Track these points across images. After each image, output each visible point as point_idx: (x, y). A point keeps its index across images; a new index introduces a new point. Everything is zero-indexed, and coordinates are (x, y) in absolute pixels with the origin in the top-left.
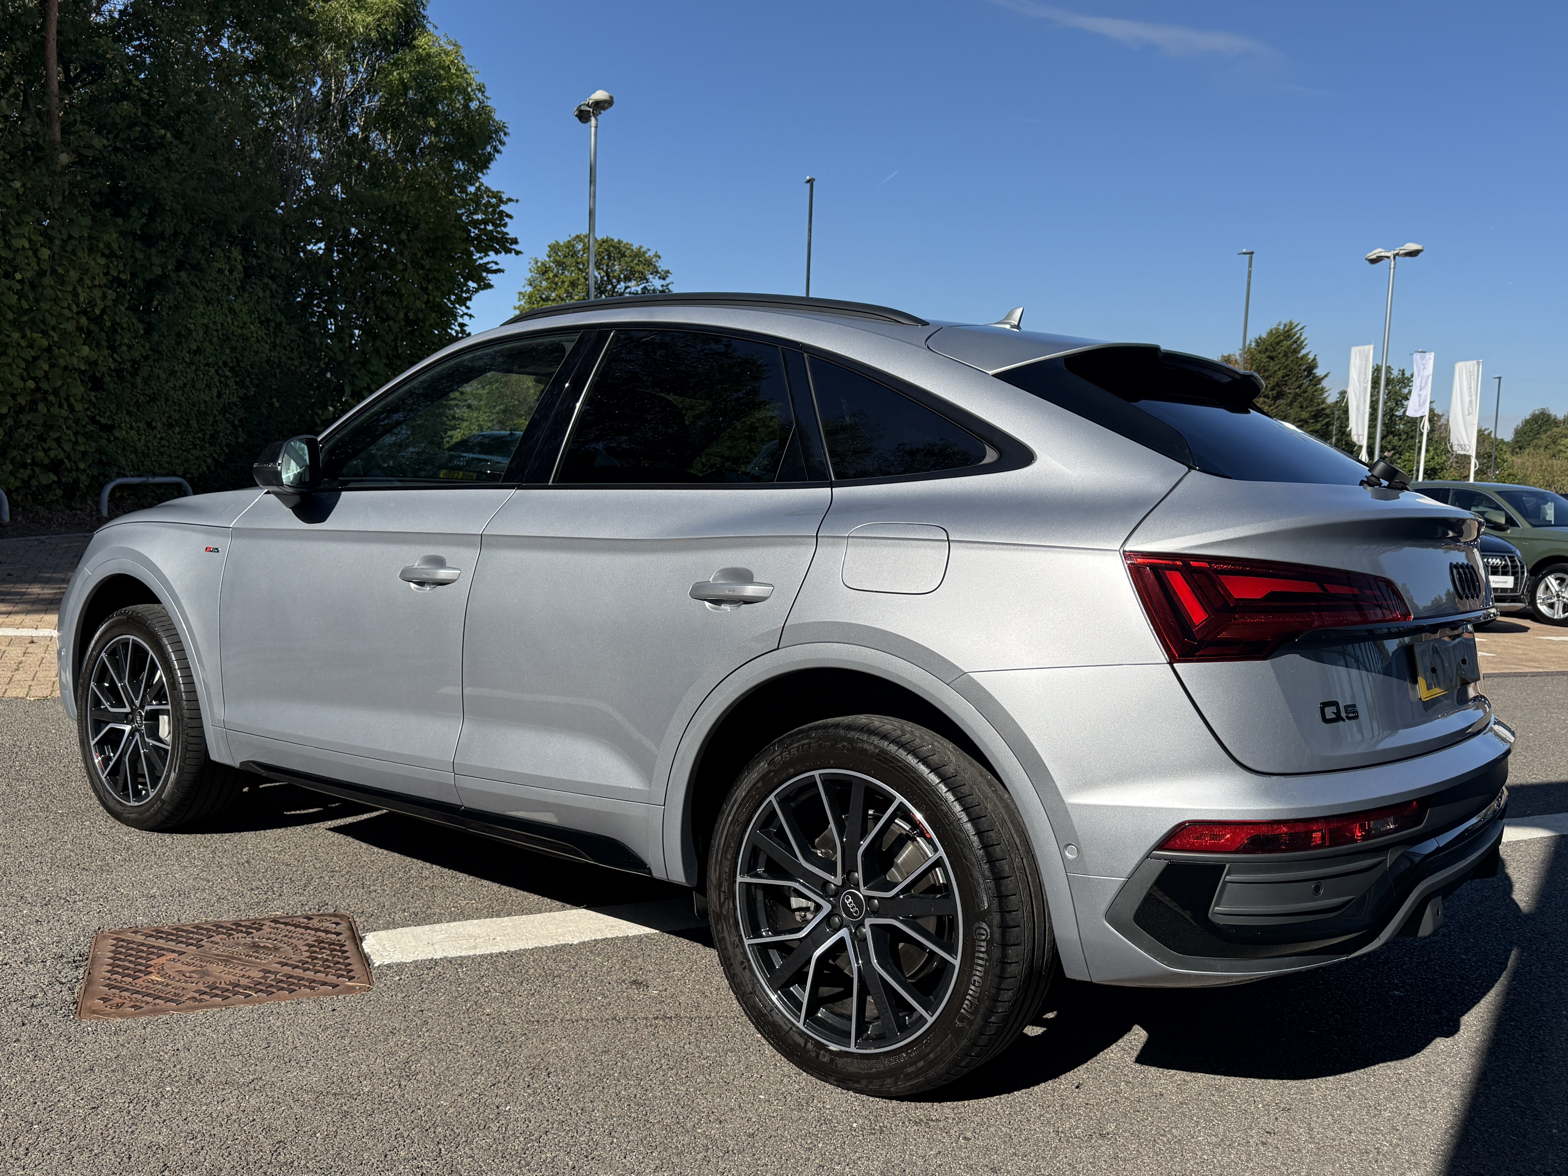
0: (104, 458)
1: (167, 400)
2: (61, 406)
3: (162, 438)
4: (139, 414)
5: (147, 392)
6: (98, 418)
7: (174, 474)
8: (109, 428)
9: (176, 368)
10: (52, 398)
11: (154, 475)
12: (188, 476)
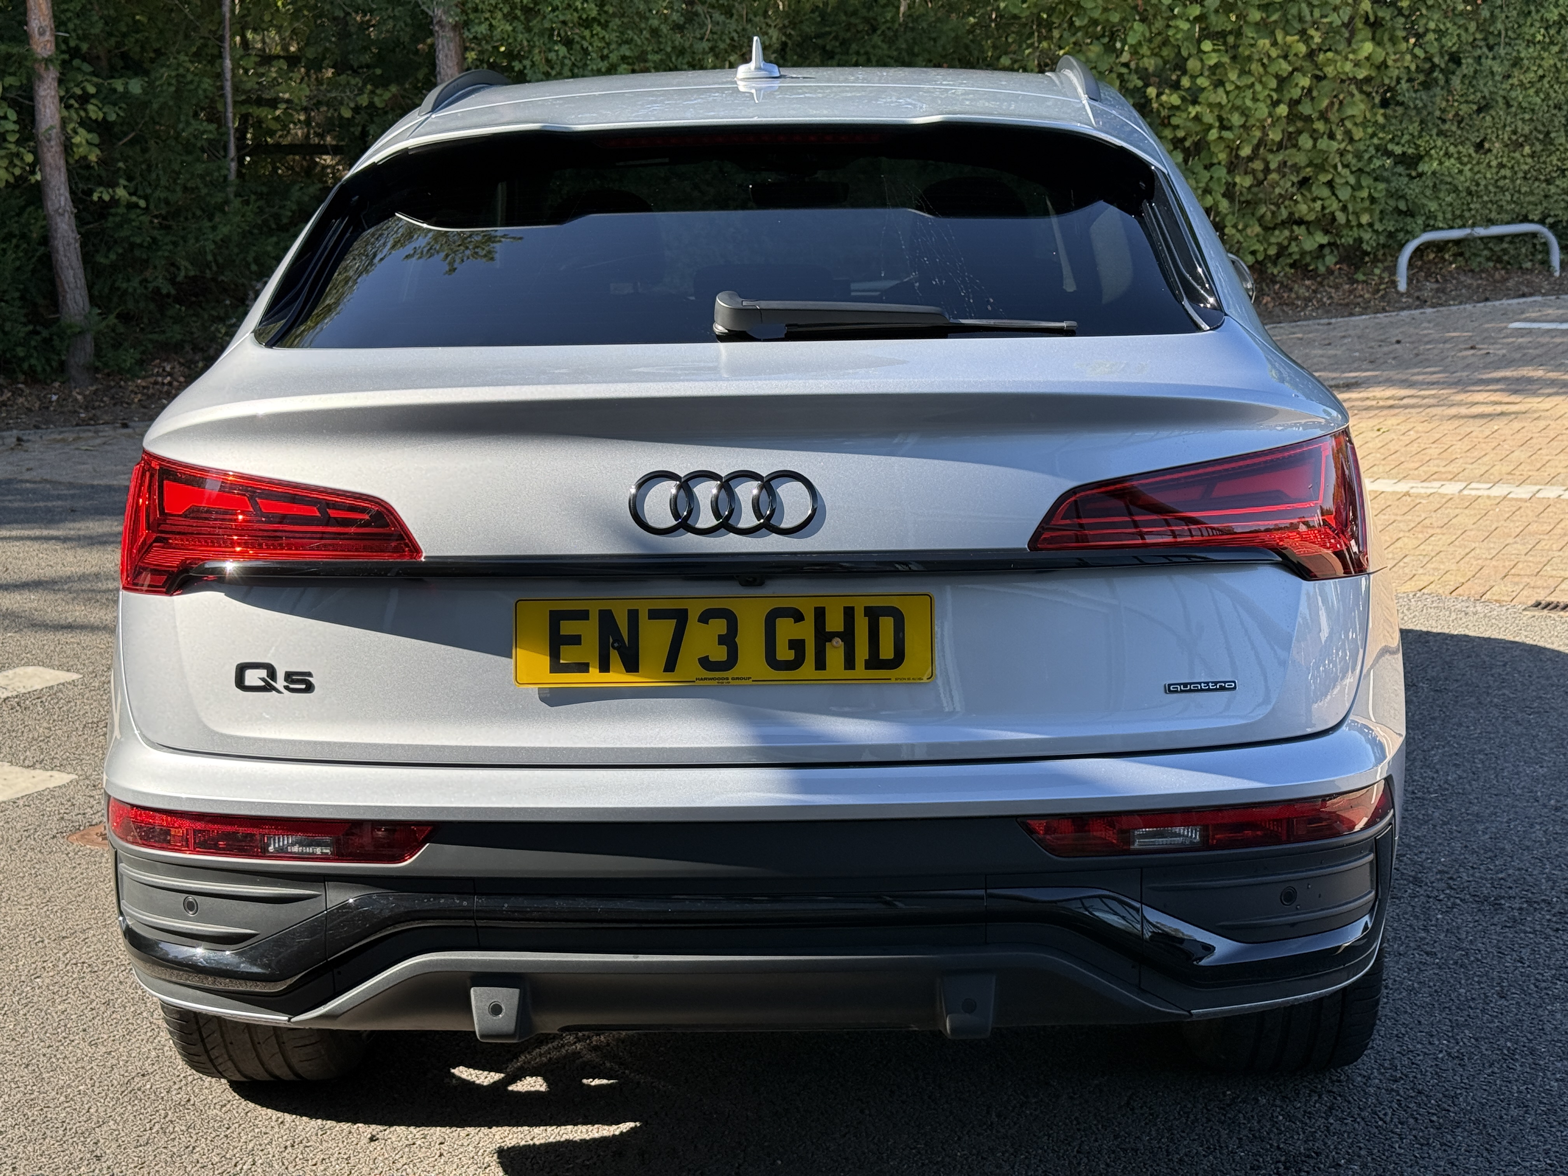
0: (1402, 206)
1: (1508, 105)
2: (1332, 136)
3: (1501, 166)
4: (1459, 132)
5: (1471, 97)
6: (1390, 147)
7: (1525, 219)
8: (1410, 161)
9: (1522, 55)
10: (1320, 126)
11: (1490, 222)
12: (1550, 220)
